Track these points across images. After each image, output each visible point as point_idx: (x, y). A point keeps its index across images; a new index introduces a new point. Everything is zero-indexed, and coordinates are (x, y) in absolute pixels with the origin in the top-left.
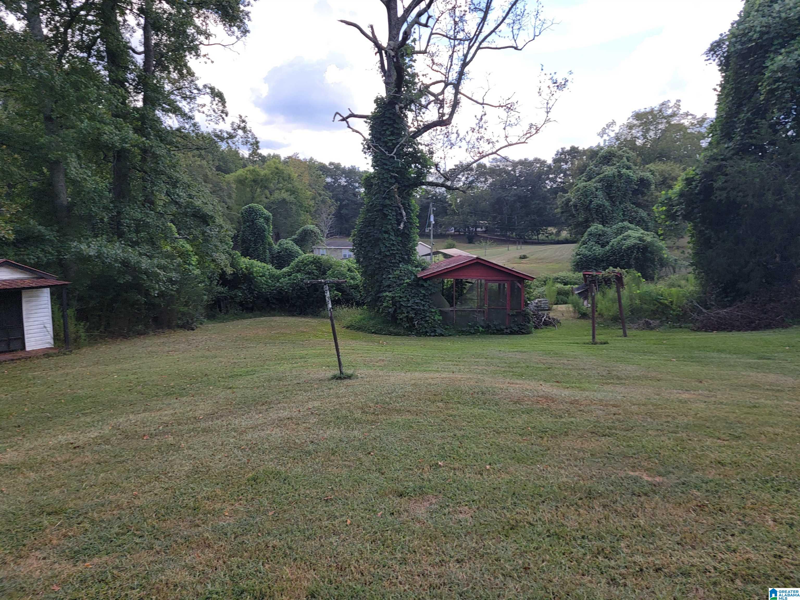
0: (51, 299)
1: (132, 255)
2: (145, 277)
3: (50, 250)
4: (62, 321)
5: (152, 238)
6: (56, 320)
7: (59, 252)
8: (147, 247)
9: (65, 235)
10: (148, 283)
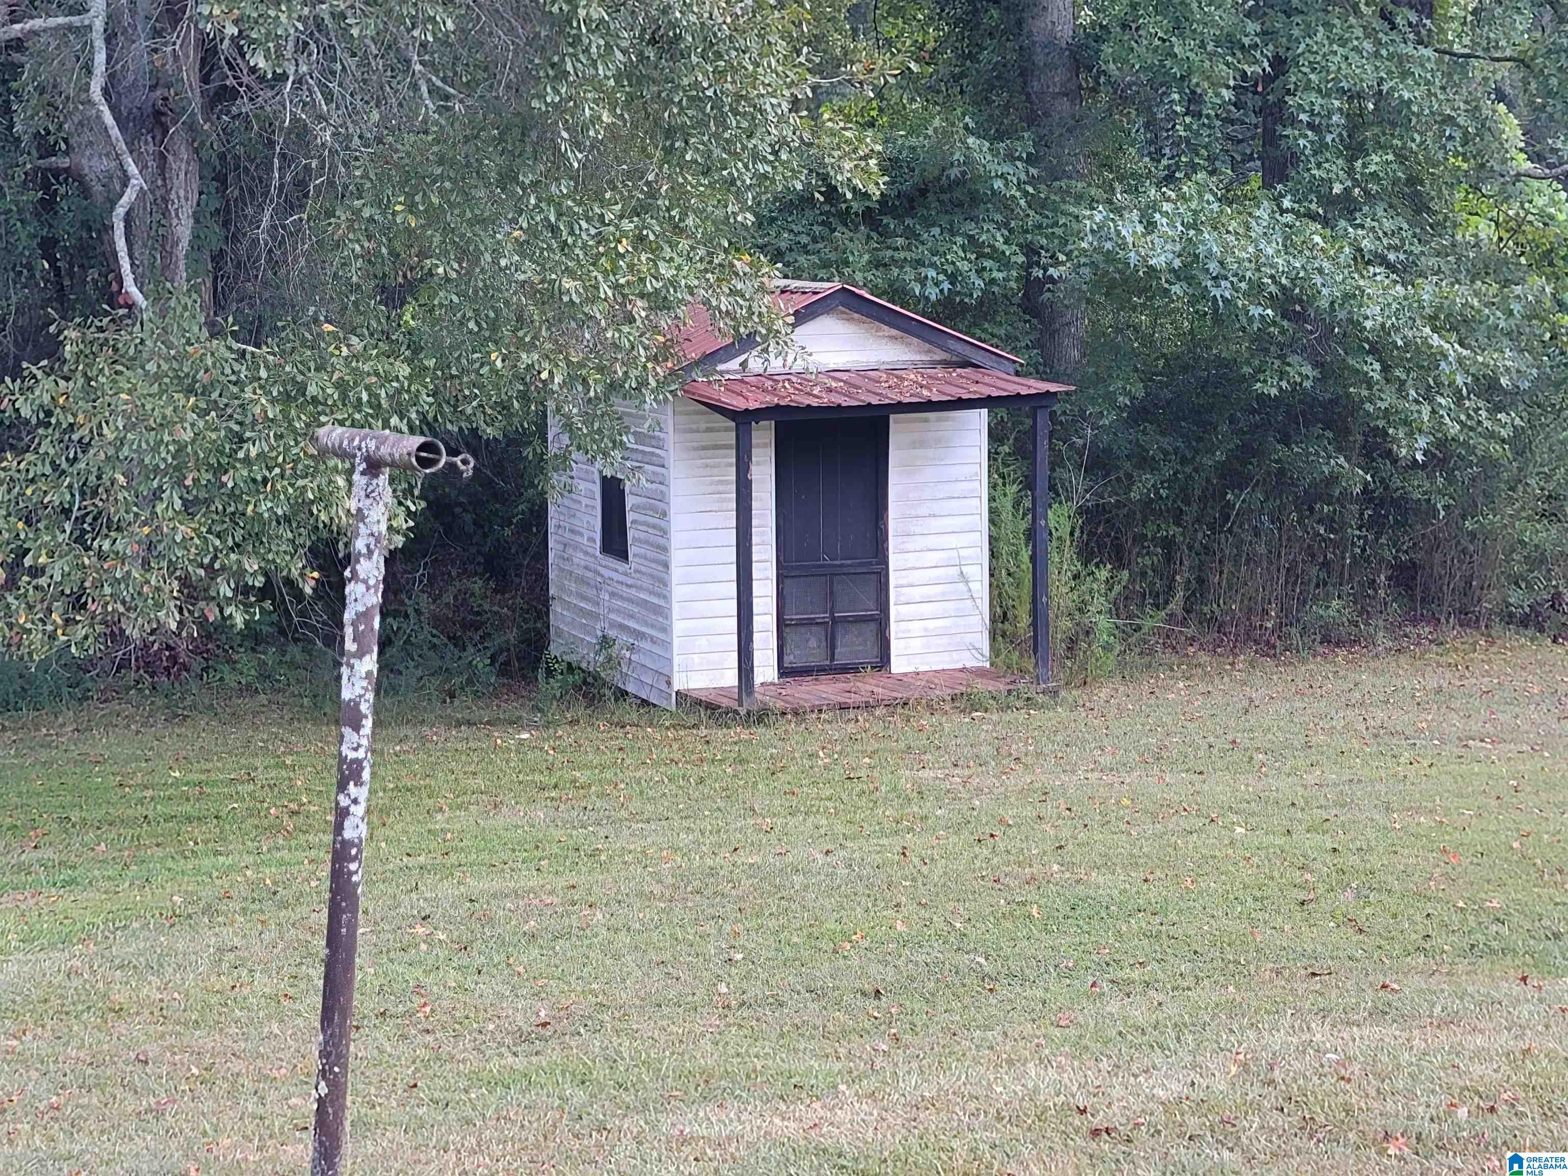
0: (993, 456)
1: (1326, 265)
2: (1374, 369)
3: (1000, 244)
4: (1025, 555)
5: (1413, 181)
6: (1005, 549)
7: (1030, 250)
8: (1388, 225)
9: (1054, 175)
10: (1388, 399)
